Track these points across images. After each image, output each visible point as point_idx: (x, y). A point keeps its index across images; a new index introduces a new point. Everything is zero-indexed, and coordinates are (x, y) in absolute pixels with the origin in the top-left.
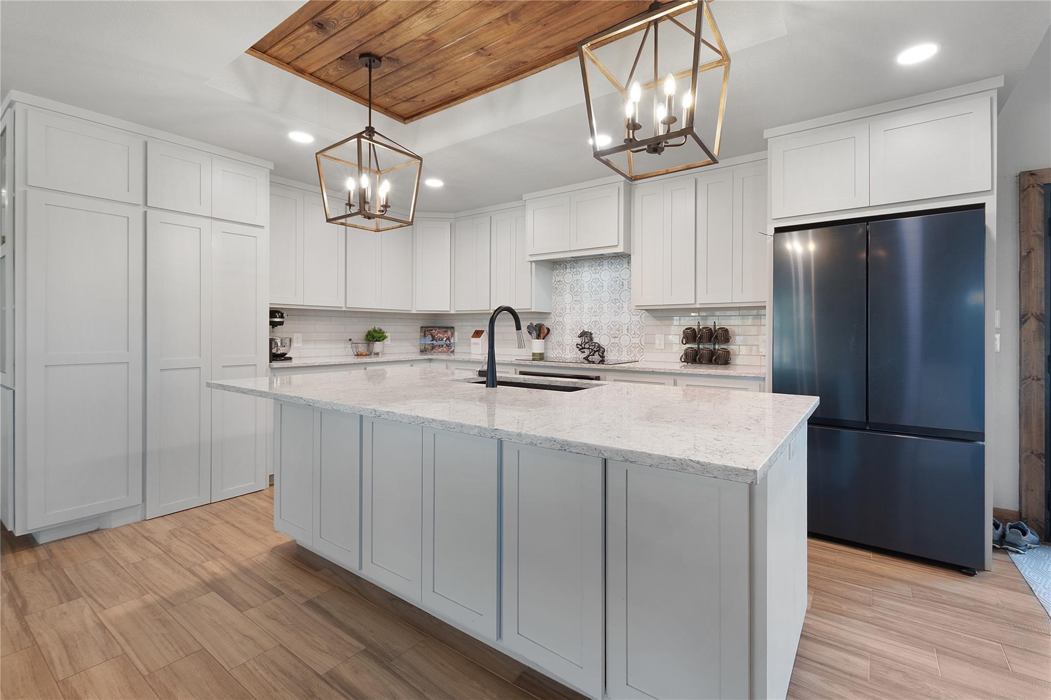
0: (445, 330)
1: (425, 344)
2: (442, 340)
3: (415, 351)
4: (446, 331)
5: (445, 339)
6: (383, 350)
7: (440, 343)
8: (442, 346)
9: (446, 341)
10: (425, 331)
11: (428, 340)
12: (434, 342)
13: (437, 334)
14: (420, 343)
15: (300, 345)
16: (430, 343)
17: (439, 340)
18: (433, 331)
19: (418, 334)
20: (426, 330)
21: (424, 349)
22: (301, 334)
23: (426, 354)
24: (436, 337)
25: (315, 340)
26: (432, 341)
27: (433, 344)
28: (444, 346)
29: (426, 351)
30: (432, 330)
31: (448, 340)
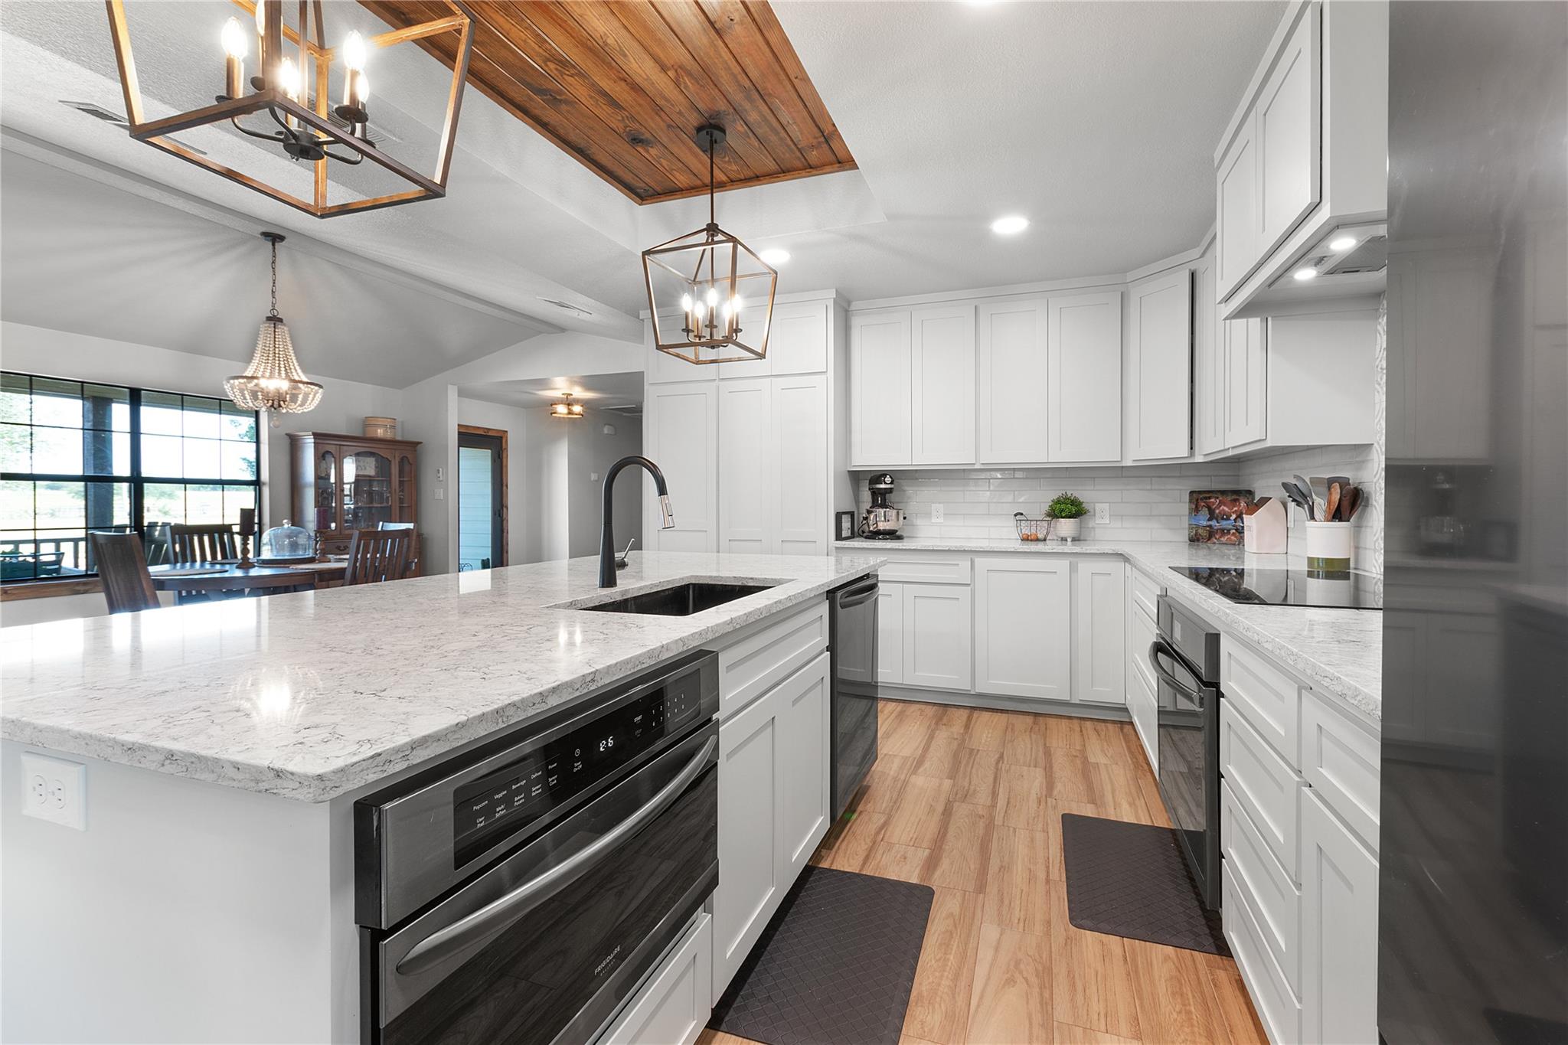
0: (1234, 497)
1: (1198, 526)
2: (1228, 519)
3: (1181, 540)
4: (1236, 500)
5: (1234, 516)
6: (1080, 534)
7: (1225, 524)
8: (1229, 531)
9: (1235, 520)
10: (1197, 500)
11: (1203, 520)
12: (1213, 523)
13: (1219, 506)
14: (1190, 525)
15: (941, 520)
16: (1205, 523)
17: (1223, 519)
18: (1212, 500)
19: (1185, 507)
20: (1199, 500)
21: (1196, 535)
22: (942, 505)
23: (1198, 545)
24: (1217, 511)
25: (964, 515)
26: (1209, 520)
27: (1210, 526)
28: (1232, 532)
29: (1198, 540)
30: (1210, 498)
31: (1239, 520)
